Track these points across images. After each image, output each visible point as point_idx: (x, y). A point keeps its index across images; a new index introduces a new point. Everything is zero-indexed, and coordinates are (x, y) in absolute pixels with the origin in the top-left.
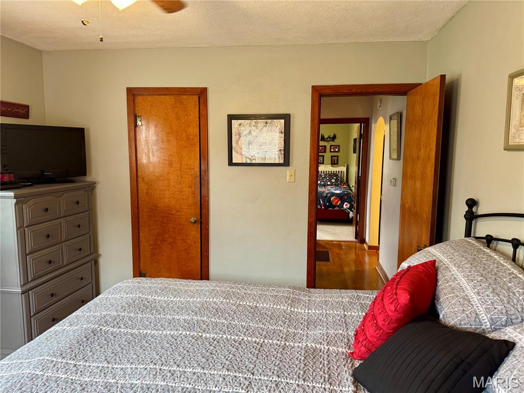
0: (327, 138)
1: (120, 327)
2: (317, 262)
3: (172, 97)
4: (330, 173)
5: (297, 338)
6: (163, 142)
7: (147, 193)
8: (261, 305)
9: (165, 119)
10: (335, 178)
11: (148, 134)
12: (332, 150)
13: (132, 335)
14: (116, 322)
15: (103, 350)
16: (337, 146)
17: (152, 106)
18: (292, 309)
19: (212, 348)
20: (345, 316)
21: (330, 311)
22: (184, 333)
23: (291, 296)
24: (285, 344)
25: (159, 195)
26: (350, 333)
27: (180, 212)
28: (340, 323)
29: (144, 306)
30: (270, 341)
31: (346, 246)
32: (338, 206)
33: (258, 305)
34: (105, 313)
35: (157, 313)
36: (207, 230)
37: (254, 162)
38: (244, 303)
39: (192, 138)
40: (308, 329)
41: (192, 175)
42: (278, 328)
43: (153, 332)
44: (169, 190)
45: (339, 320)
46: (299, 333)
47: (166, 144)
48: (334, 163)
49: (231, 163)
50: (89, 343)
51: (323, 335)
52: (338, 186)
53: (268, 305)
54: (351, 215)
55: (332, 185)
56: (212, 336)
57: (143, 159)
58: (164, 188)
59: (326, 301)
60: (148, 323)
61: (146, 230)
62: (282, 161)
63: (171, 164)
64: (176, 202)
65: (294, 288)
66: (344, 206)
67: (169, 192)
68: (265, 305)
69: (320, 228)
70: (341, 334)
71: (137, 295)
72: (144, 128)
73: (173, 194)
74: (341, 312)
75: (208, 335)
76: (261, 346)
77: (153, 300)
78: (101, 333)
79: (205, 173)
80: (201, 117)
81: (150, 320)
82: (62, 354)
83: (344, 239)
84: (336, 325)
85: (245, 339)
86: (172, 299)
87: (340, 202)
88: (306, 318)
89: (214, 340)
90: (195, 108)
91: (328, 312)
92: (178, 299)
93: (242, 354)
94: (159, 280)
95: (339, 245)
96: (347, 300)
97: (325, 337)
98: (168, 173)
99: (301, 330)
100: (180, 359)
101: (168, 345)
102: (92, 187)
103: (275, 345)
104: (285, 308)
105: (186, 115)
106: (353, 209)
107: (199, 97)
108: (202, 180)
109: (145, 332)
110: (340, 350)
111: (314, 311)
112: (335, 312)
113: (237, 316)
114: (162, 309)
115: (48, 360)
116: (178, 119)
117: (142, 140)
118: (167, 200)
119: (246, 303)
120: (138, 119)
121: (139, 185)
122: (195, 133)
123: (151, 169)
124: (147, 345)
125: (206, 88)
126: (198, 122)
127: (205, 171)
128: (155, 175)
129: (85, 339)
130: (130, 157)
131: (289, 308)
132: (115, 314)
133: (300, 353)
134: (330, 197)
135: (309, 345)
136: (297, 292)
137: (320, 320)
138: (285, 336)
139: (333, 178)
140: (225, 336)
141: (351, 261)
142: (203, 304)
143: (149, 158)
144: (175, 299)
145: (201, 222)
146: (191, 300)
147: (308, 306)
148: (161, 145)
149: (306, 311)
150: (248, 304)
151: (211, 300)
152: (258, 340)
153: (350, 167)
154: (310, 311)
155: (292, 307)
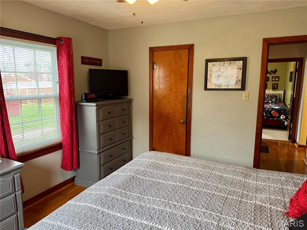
0: (270, 72)
1: (146, 177)
2: (261, 153)
3: (173, 51)
4: (271, 95)
5: (249, 197)
6: (167, 77)
7: (158, 105)
8: (225, 175)
9: (169, 64)
10: (274, 98)
11: (159, 73)
12: (273, 80)
13: (152, 181)
14: (144, 173)
15: (138, 188)
16: (278, 77)
17: (162, 57)
18: (245, 180)
19: (196, 195)
20: (282, 188)
21: (271, 184)
22: (180, 184)
23: (245, 172)
24: (241, 200)
25: (164, 107)
26: (286, 200)
27: (174, 116)
28: (279, 192)
29: (157, 167)
30: (231, 197)
31: (281, 144)
32: (276, 117)
33: (223, 175)
34: (138, 168)
35: (165, 172)
36: (190, 128)
37: (221, 88)
38: (214, 173)
39: (183, 74)
40: (256, 193)
41: (182, 96)
42: (236, 190)
43: (163, 182)
44: (169, 104)
45: (278, 191)
46: (250, 195)
47: (169, 78)
48: (275, 88)
49: (206, 89)
50: (131, 183)
51: (267, 198)
52: (277, 103)
53: (230, 176)
54: (286, 123)
55: (272, 103)
56: (196, 189)
57: (156, 87)
58: (167, 103)
59: (268, 178)
60: (160, 176)
61: (157, 126)
62: (240, 87)
63: (171, 90)
64: (173, 111)
65: (247, 167)
66: (281, 117)
67: (169, 105)
68: (227, 176)
69: (264, 131)
70: (280, 200)
71: (154, 160)
72: (157, 70)
73: (171, 106)
74: (279, 186)
75: (194, 188)
76: (226, 199)
77: (162, 164)
78: (137, 178)
79: (190, 95)
80: (189, 61)
81: (161, 175)
82: (119, 187)
83: (280, 139)
84: (276, 193)
85: (216, 193)
86: (172, 165)
87: (278, 114)
88: (255, 187)
89: (197, 191)
90: (186, 57)
91: (270, 184)
92: (176, 165)
93: (214, 201)
94: (165, 154)
95: (276, 143)
96: (284, 178)
97: (268, 200)
98: (169, 95)
99: (252, 193)
100: (178, 198)
101: (171, 190)
102: (130, 101)
103: (235, 200)
104: (241, 179)
105: (181, 61)
106: (288, 120)
107: (189, 50)
108: (188, 99)
109: (159, 181)
110: (279, 209)
111: (260, 183)
112: (275, 185)
113: (210, 180)
114: (167, 170)
115: (112, 189)
116: (176, 63)
117: (156, 76)
118: (168, 110)
119: (216, 173)
120: (155, 65)
121: (154, 101)
122: (185, 71)
123: (160, 92)
124: (160, 188)
125: (194, 44)
126: (187, 65)
127: (190, 94)
128: (162, 96)
129: (129, 181)
130: (150, 86)
131: (243, 179)
132: (143, 169)
133: (251, 206)
134: (271, 111)
135: (257, 203)
136: (248, 170)
137: (265, 189)
138: (240, 195)
139: (273, 99)
140: (203, 190)
141: (285, 154)
142: (190, 170)
143: (159, 86)
144: (174, 165)
145: (186, 123)
146: (183, 167)
147: (256, 179)
148: (166, 79)
149: (255, 182)
150: (217, 173)
151: (194, 168)
152: (224, 195)
153: (286, 91)
154: (257, 183)
155: (245, 178)
